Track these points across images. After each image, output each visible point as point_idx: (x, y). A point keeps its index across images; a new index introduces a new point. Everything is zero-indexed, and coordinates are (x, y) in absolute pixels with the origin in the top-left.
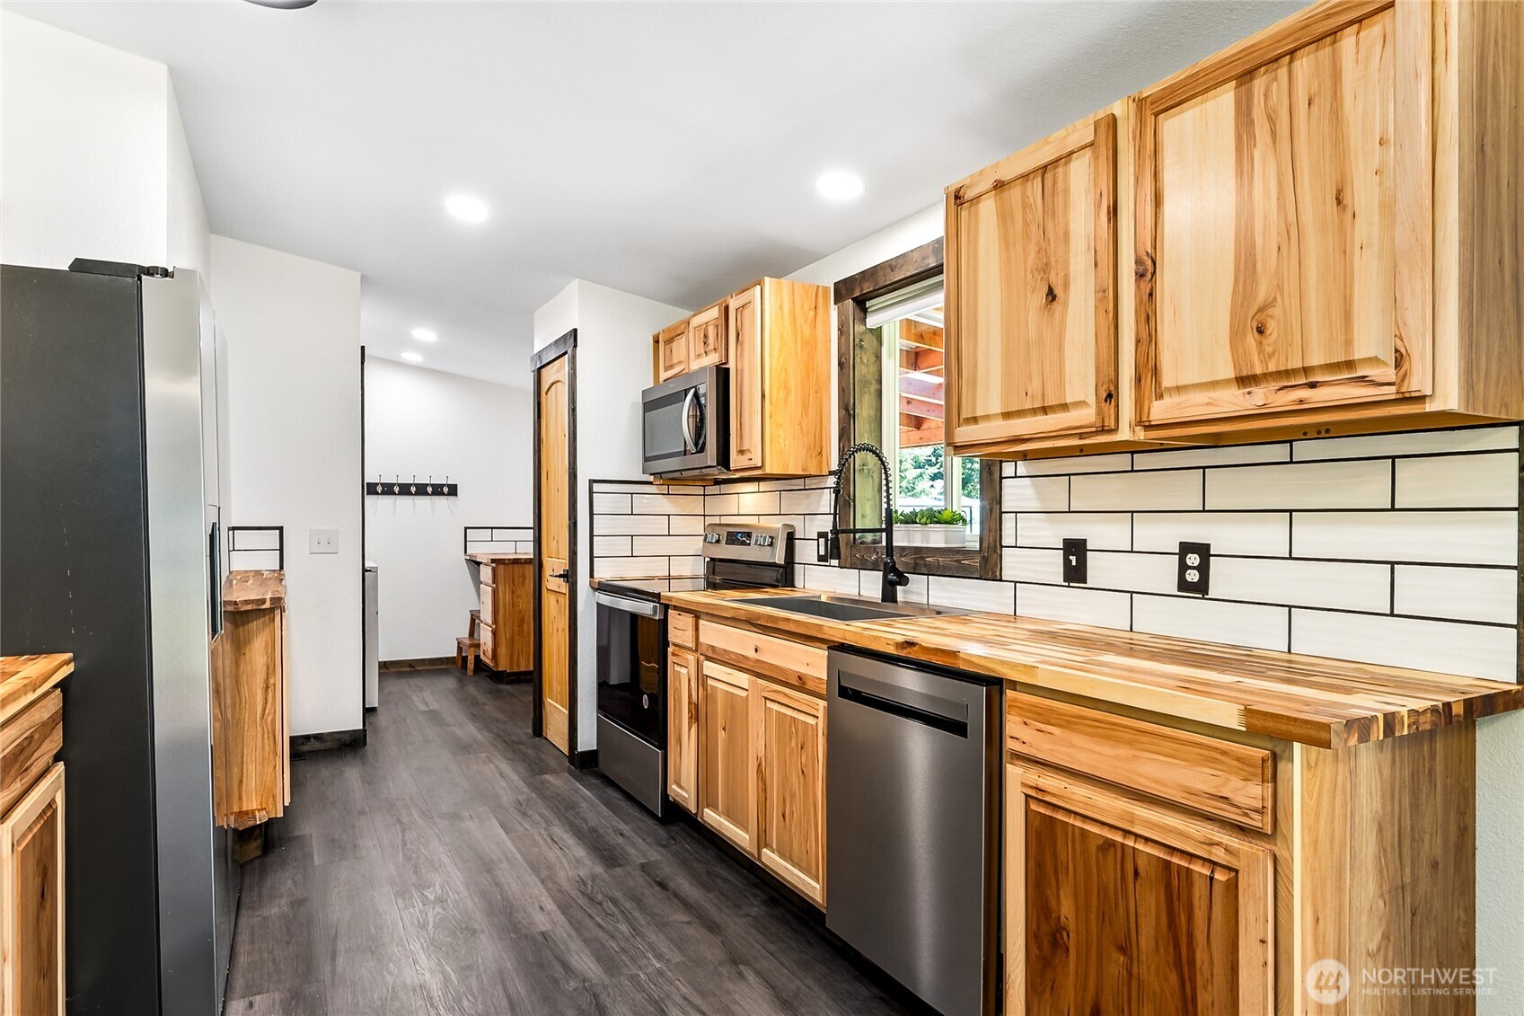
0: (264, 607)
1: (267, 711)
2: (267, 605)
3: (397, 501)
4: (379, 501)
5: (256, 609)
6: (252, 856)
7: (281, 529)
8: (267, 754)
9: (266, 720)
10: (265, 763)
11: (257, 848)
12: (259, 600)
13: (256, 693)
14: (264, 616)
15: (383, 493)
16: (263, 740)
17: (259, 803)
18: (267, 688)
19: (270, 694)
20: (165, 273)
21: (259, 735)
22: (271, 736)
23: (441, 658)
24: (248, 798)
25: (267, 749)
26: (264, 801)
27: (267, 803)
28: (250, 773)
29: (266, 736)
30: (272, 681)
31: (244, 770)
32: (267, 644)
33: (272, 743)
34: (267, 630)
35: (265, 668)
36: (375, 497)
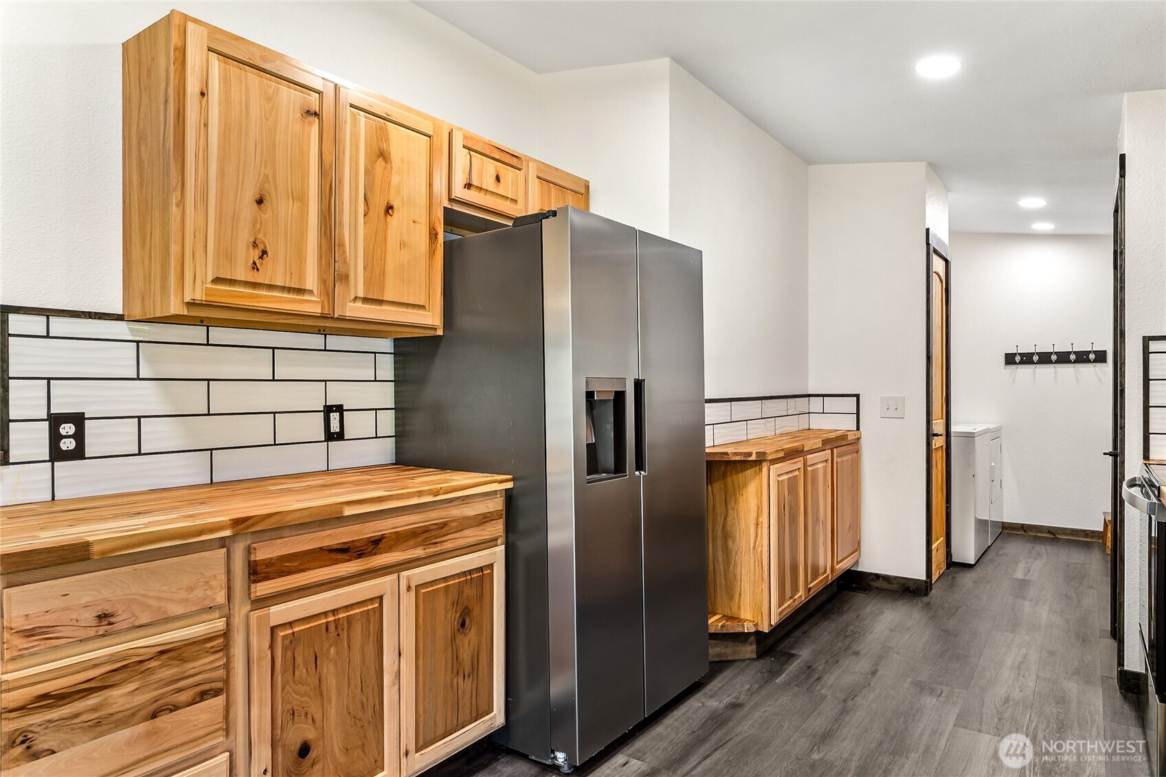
0: (751, 459)
1: (757, 543)
2: (753, 458)
3: (1037, 370)
4: (1018, 370)
5: (743, 461)
6: (748, 656)
7: (858, 396)
8: (757, 578)
9: (757, 551)
10: (756, 585)
11: (752, 652)
12: (746, 453)
13: (750, 527)
14: (755, 466)
15: (1022, 362)
16: (755, 566)
17: (752, 616)
18: (757, 524)
19: (759, 530)
20: (554, 214)
21: (752, 561)
22: (760, 564)
23: (1086, 531)
24: (744, 610)
25: (757, 574)
26: (755, 615)
27: (757, 617)
28: (746, 589)
29: (757, 563)
30: (760, 520)
31: (742, 586)
32: (757, 489)
33: (760, 570)
34: (758, 477)
35: (756, 508)
36: (1014, 367)
